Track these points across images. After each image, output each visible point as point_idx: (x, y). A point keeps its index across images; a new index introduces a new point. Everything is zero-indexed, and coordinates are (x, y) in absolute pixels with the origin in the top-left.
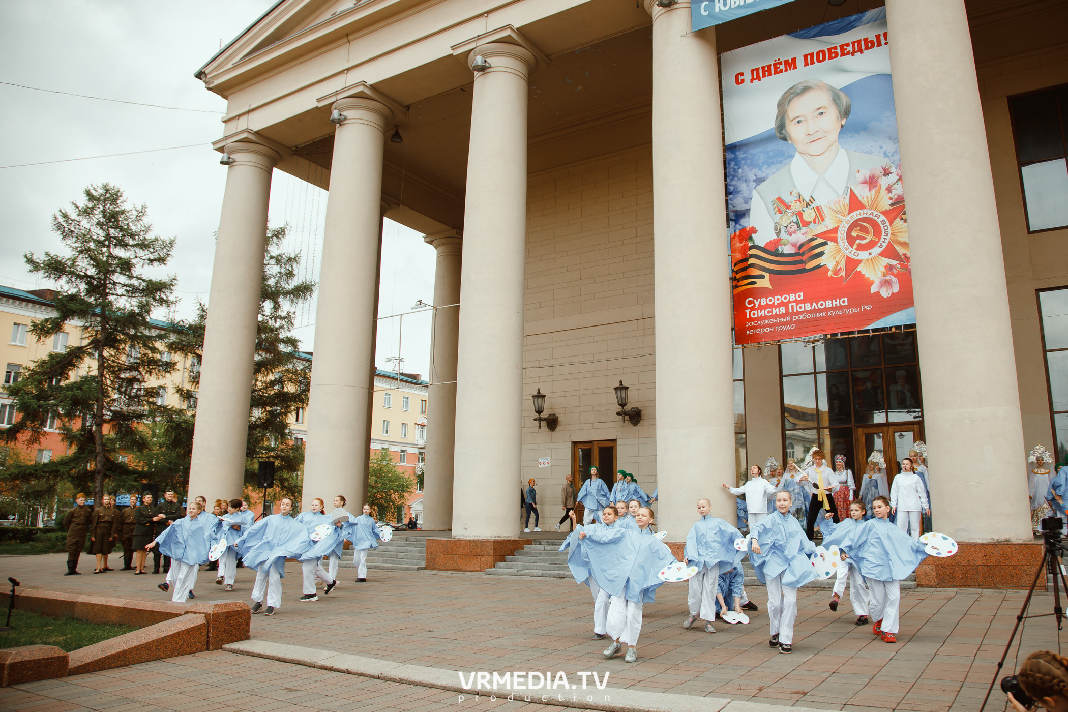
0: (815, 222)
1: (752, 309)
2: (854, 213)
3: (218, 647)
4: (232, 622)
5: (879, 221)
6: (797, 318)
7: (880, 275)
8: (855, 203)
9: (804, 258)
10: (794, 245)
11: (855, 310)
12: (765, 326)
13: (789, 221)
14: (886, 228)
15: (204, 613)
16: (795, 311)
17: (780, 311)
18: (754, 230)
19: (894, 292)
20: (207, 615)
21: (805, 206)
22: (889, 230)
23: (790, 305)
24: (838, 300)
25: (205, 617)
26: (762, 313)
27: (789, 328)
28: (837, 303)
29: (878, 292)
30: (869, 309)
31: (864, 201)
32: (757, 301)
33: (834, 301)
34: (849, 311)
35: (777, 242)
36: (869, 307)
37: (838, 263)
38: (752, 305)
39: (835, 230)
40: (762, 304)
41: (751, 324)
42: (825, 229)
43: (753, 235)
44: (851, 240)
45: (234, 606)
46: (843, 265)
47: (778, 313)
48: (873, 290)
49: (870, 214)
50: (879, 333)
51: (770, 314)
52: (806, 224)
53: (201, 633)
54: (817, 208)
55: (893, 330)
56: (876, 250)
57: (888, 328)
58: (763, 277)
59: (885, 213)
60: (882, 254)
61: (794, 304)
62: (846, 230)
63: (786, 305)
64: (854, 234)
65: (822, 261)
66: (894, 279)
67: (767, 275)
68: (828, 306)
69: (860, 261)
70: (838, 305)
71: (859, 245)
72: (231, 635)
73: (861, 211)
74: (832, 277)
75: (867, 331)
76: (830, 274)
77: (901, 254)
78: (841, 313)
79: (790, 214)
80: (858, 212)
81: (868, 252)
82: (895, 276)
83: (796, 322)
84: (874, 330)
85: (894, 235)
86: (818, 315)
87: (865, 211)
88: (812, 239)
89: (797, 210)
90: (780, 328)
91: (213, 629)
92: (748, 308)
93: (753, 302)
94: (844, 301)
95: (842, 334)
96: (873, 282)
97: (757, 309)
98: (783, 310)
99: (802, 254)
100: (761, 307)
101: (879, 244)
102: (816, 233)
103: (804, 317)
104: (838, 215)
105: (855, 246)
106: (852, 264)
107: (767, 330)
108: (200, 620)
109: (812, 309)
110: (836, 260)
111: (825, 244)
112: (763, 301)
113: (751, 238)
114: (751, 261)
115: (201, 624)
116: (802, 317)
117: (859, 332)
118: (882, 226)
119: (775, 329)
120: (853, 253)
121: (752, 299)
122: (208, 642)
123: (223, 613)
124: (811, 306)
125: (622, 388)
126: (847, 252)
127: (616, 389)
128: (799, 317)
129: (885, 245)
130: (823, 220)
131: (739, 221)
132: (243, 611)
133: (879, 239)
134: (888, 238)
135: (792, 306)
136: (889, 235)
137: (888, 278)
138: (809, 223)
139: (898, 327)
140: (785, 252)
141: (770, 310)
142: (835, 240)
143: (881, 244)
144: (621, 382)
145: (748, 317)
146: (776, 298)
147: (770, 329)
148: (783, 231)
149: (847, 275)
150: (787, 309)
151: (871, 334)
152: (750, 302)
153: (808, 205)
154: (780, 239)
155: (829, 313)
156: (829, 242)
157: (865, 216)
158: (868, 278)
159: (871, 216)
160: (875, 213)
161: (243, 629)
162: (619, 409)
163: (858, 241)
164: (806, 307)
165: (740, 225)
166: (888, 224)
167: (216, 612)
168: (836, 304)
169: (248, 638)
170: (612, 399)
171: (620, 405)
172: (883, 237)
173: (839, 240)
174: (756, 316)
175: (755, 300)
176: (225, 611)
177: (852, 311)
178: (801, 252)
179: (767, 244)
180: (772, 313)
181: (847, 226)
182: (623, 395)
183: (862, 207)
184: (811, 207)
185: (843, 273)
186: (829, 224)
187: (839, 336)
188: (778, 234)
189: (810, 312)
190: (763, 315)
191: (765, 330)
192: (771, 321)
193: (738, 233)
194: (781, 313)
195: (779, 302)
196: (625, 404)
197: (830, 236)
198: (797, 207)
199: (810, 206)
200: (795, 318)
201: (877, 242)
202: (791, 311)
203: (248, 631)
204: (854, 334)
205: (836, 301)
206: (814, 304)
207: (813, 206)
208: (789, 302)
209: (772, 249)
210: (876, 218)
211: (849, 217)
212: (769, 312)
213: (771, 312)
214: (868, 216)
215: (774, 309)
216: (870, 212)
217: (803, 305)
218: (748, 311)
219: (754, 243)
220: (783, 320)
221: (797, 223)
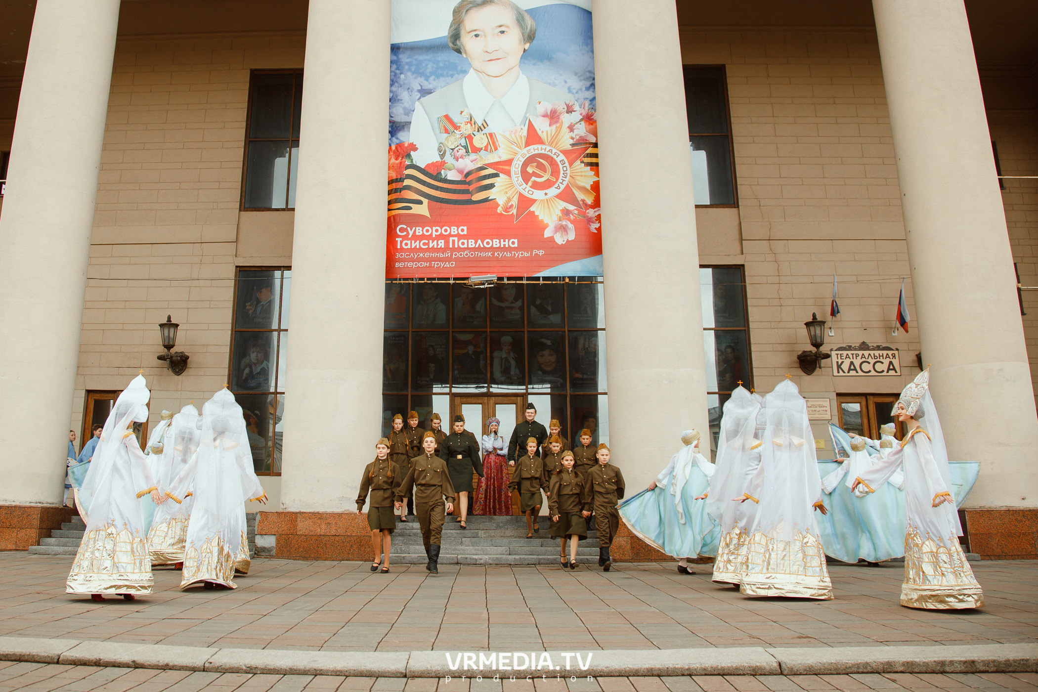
0: (486, 150)
1: (405, 238)
2: (531, 147)
5: (558, 160)
6: (458, 255)
7: (555, 218)
8: (533, 137)
9: (471, 188)
10: (460, 171)
11: (526, 254)
12: (419, 260)
13: (456, 144)
14: (565, 169)
16: (456, 246)
17: (438, 245)
18: (413, 147)
19: (570, 239)
21: (477, 130)
22: (568, 172)
23: (451, 239)
24: (507, 240)
26: (416, 244)
27: (447, 265)
28: (506, 243)
29: (552, 238)
30: (541, 254)
31: (543, 136)
32: (411, 230)
33: (502, 240)
34: (519, 254)
35: (441, 165)
36: (541, 253)
37: (509, 199)
38: (405, 233)
39: (509, 162)
40: (417, 234)
41: (402, 255)
42: (498, 160)
43: (412, 153)
44: (526, 177)
46: (515, 201)
47: (435, 247)
48: (547, 234)
49: (549, 151)
50: (550, 282)
51: (427, 247)
52: (476, 150)
54: (491, 135)
55: (567, 280)
56: (553, 191)
57: (560, 277)
58: (420, 202)
59: (565, 152)
60: (559, 196)
61: (456, 239)
62: (521, 164)
63: (446, 238)
64: (530, 170)
65: (492, 194)
66: (571, 226)
67: (425, 201)
68: (494, 246)
69: (534, 201)
70: (507, 246)
71: (535, 182)
73: (539, 146)
74: (501, 214)
75: (538, 279)
76: (499, 210)
77: (579, 199)
78: (509, 255)
79: (458, 136)
80: (535, 146)
81: (544, 192)
82: (572, 222)
83: (457, 260)
84: (545, 278)
85: (573, 178)
86: (483, 254)
87: (544, 147)
88: (482, 168)
89: (467, 133)
90: (438, 264)
92: (399, 236)
93: (406, 230)
94: (514, 243)
95: (509, 279)
96: (547, 226)
97: (411, 239)
98: (442, 244)
99: (469, 183)
100: (415, 237)
101: (556, 185)
102: (487, 162)
103: (467, 255)
104: (513, 146)
105: (530, 183)
106: (525, 202)
107: (421, 264)
109: (477, 246)
110: (508, 195)
111: (496, 175)
112: (419, 231)
113: (409, 156)
114: (407, 182)
116: (464, 254)
117: (528, 279)
118: (561, 166)
119: (431, 264)
120: (526, 190)
121: (405, 227)
124: (476, 243)
125: (169, 325)
126: (520, 188)
127: (162, 325)
128: (461, 255)
129: (562, 187)
130: (496, 149)
131: (395, 134)
133: (557, 180)
134: (567, 180)
135: (454, 241)
136: (568, 177)
137: (564, 223)
138: (480, 150)
139: (572, 278)
140: (449, 178)
141: (427, 242)
142: (508, 173)
143: (559, 186)
144: (169, 318)
145: (399, 247)
146: (434, 228)
147: (424, 264)
148: (448, 153)
149: (518, 215)
150: (447, 243)
151: (541, 282)
152: (402, 230)
153: (480, 129)
154: (445, 163)
155: (496, 254)
156: (501, 175)
157: (543, 152)
158: (542, 221)
159: (549, 153)
160: (554, 151)
162: (163, 351)
163: (533, 178)
164: (470, 243)
165: (397, 138)
166: (567, 164)
168: (504, 245)
170: (155, 339)
171: (165, 346)
172: (561, 178)
173: (512, 173)
174: (409, 247)
175: (409, 229)
177: (522, 254)
178: (468, 180)
179: (428, 165)
180: (429, 246)
181: (523, 160)
182: (172, 335)
183: (540, 141)
184: (483, 132)
185: (514, 211)
186: (502, 154)
187: (506, 281)
188: (442, 156)
189: (474, 249)
190: (418, 247)
191: (419, 264)
192: (427, 255)
193: (393, 147)
194: (439, 247)
195: (438, 233)
196: (173, 346)
197: (503, 167)
198: (467, 129)
199: (482, 130)
200: (456, 255)
201: (554, 183)
202: (451, 246)
204: (522, 280)
205: (504, 241)
206: (479, 242)
207: (485, 131)
208: (450, 235)
209: (433, 173)
210: (555, 157)
211: (525, 151)
212: (424, 244)
213: (428, 244)
214: (546, 153)
215: (431, 241)
216: (548, 148)
217: (465, 241)
218: (399, 240)
219: (412, 162)
220: (442, 255)
221: (466, 148)
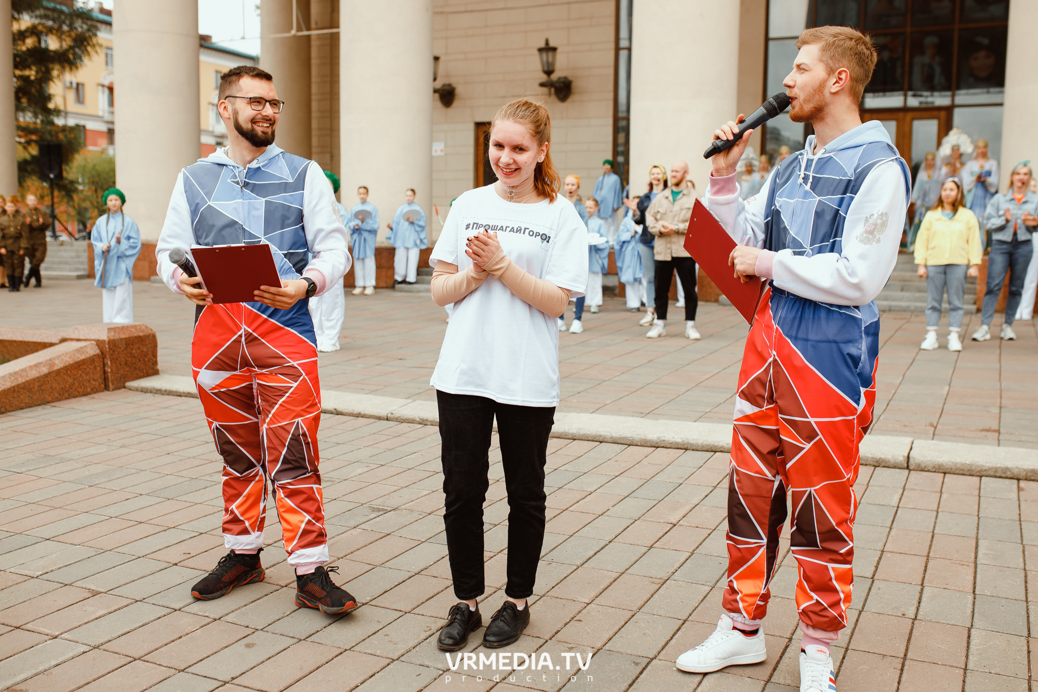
3: (120, 385)
4: (134, 351)
15: (94, 340)
20: (99, 343)
25: (97, 345)
45: (133, 330)
53: (95, 368)
72: (135, 369)
91: (111, 361)
108: (92, 351)
115: (95, 355)
122: (106, 379)
123: (121, 339)
125: (548, 47)
127: (540, 48)
132: (148, 336)
161: (149, 361)
162: (544, 78)
167: (112, 338)
169: (156, 372)
171: (544, 72)
176: (123, 336)
182: (550, 58)
196: (552, 71)
203: (155, 363)
